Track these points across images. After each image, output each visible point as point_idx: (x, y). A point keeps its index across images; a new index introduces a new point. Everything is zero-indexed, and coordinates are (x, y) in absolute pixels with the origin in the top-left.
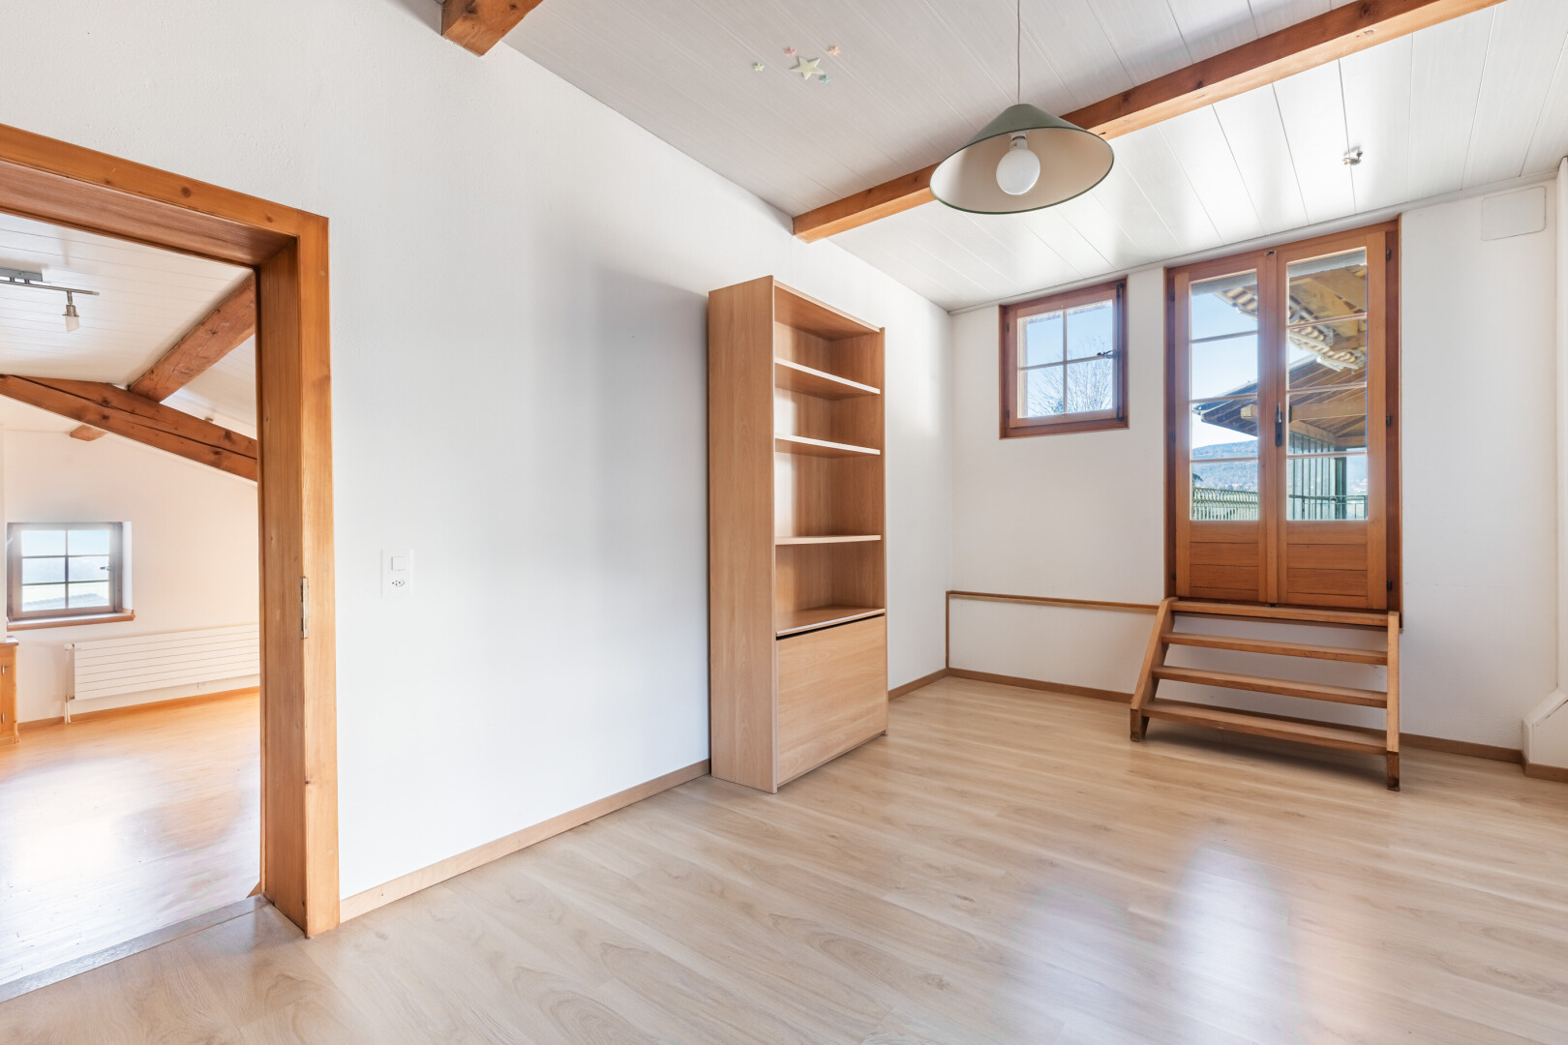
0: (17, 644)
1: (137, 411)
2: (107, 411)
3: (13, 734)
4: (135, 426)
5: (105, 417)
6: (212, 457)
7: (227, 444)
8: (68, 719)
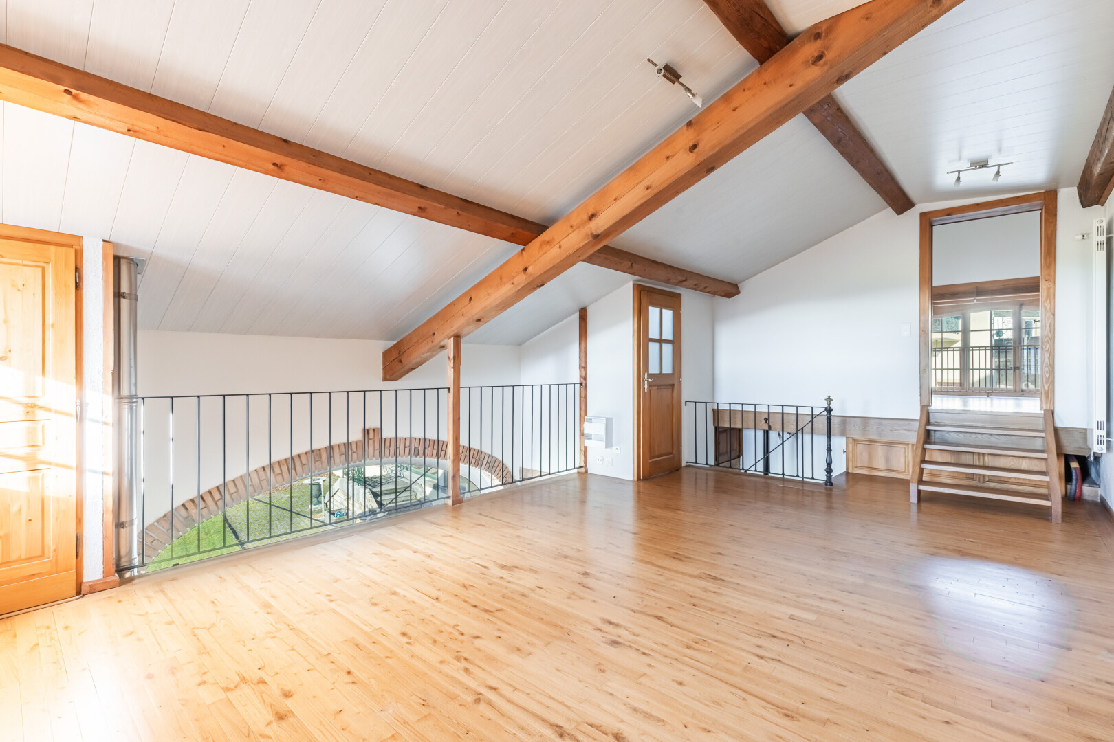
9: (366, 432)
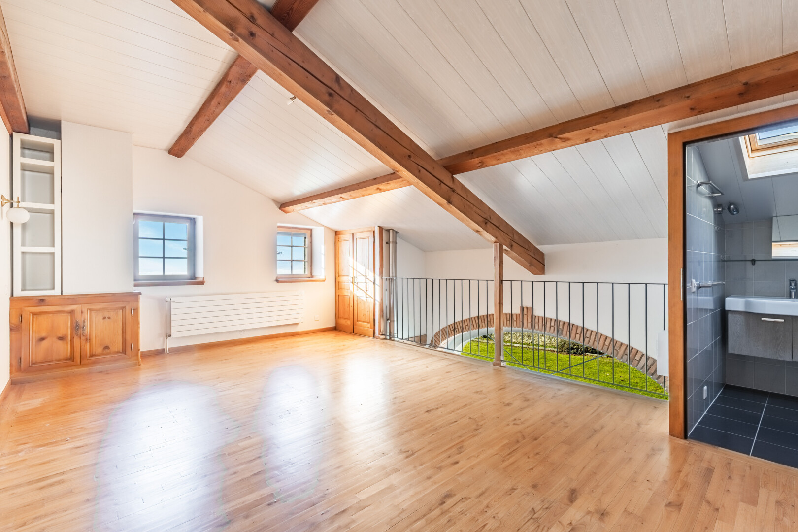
0: (140, 293)
1: (276, 36)
2: (254, 29)
3: (138, 359)
4: (274, 50)
5: (252, 34)
6: (326, 97)
7: (336, 87)
8: (167, 351)
9: (522, 309)
